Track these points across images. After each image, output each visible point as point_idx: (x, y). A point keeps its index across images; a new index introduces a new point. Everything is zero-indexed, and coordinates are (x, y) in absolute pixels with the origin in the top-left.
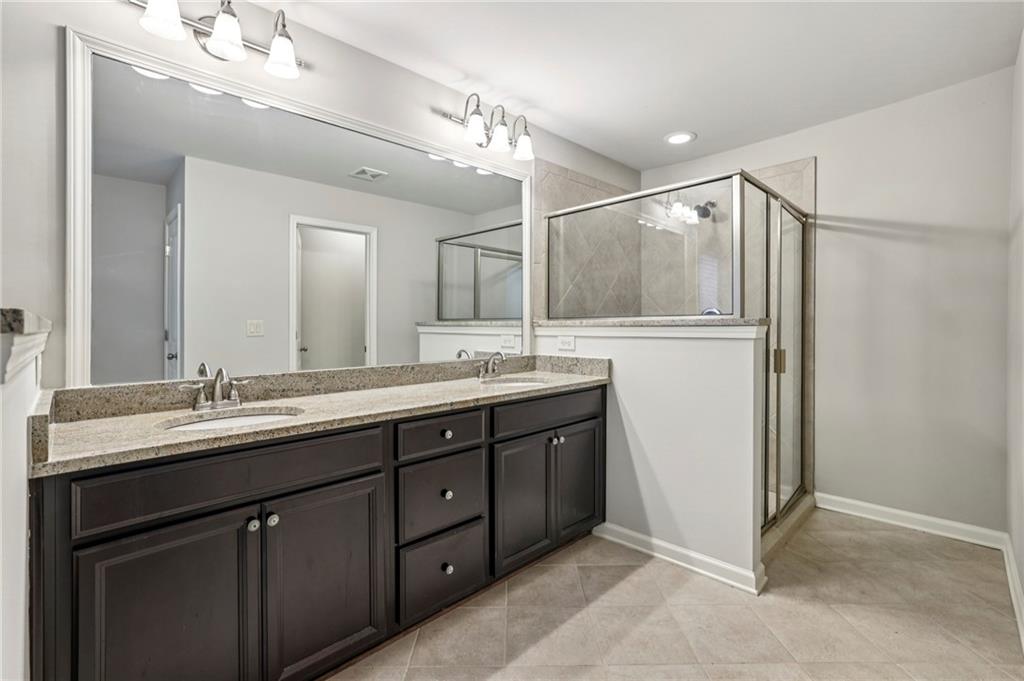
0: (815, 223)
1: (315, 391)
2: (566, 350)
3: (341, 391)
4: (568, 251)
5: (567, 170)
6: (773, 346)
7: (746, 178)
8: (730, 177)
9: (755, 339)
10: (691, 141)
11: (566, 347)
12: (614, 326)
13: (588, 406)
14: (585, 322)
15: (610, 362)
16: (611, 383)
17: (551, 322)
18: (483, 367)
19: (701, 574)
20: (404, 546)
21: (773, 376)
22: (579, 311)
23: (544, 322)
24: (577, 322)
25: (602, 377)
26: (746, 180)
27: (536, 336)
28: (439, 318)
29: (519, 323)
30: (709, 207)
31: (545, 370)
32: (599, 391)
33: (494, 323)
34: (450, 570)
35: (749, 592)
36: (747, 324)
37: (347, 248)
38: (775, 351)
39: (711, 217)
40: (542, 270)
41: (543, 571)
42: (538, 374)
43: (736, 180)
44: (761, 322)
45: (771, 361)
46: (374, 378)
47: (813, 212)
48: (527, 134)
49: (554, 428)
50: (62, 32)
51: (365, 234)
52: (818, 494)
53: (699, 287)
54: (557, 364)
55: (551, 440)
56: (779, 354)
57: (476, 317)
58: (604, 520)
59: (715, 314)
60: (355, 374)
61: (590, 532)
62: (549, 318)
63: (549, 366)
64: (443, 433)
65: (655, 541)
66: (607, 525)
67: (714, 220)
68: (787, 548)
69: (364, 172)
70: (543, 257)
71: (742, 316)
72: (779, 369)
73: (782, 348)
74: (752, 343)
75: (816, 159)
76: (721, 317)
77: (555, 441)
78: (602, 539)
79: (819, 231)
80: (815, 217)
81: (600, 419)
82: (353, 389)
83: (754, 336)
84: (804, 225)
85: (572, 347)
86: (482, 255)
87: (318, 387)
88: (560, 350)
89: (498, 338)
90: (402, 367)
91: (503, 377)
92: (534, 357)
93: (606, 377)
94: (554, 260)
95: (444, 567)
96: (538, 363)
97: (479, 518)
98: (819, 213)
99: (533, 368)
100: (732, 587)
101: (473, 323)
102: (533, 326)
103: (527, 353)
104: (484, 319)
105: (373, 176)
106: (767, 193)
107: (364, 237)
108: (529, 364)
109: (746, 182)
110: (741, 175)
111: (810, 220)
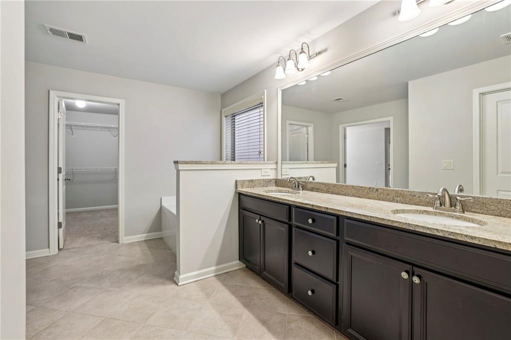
1: (328, 192)
3: (337, 194)
60: (343, 188)
82: (343, 195)
87: (329, 190)
90: (370, 188)
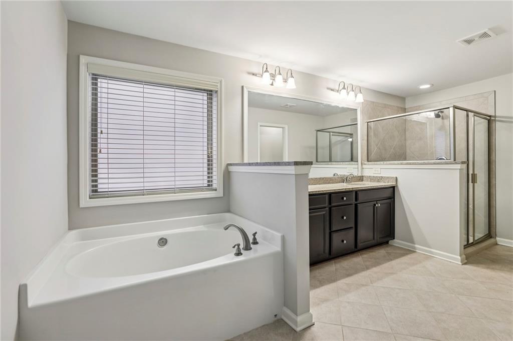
0: (495, 120)
2: (376, 173)
4: (375, 134)
5: (374, 102)
6: (471, 172)
7: (455, 107)
8: (449, 108)
9: (460, 169)
10: (431, 87)
11: (377, 172)
12: (398, 164)
13: (388, 194)
14: (385, 162)
15: (396, 178)
16: (397, 186)
17: (370, 163)
18: (344, 179)
19: (436, 258)
20: (333, 231)
21: (471, 184)
22: (381, 159)
23: (366, 163)
24: (382, 163)
25: (394, 184)
26: (456, 108)
27: (363, 168)
28: (317, 161)
29: (356, 163)
30: (440, 113)
31: (367, 181)
32: (392, 189)
33: (344, 163)
34: (345, 242)
35: (457, 264)
36: (456, 163)
37: (273, 133)
38: (472, 174)
39: (441, 117)
40: (365, 142)
41: (372, 252)
42: (363, 182)
43: (451, 109)
44: (463, 163)
45: (470, 179)
46: (312, 181)
47: (494, 115)
48: (361, 93)
49: (376, 201)
50: (243, 87)
51: (283, 128)
52: (498, 239)
53: (435, 147)
54: (372, 179)
55: (375, 205)
56: (474, 176)
57: (330, 161)
58: (394, 239)
59: (444, 159)
61: (387, 242)
62: (368, 161)
63: (369, 179)
64: (343, 198)
65: (417, 246)
66: (395, 240)
67: (443, 118)
68: (478, 255)
69: (287, 105)
70: (366, 138)
71: (455, 160)
72: (474, 181)
73: (475, 173)
74: (459, 170)
75: (495, 91)
76: (447, 161)
77: (377, 205)
78: (393, 246)
79: (497, 122)
80: (495, 117)
81: (393, 199)
83: (459, 168)
84: (489, 121)
85: (379, 173)
86: (333, 135)
88: (374, 173)
89: (345, 169)
91: (353, 183)
92: (363, 176)
93: (395, 183)
94: (369, 138)
95: (343, 241)
96: (364, 178)
97: (351, 228)
98: (497, 115)
99: (362, 181)
100: (451, 262)
101: (330, 163)
102: (362, 164)
103: (360, 175)
104: (334, 162)
105: (290, 106)
106: (467, 111)
107: (281, 129)
108: (361, 179)
109: (456, 109)
110: (453, 107)
111: (492, 118)
